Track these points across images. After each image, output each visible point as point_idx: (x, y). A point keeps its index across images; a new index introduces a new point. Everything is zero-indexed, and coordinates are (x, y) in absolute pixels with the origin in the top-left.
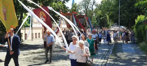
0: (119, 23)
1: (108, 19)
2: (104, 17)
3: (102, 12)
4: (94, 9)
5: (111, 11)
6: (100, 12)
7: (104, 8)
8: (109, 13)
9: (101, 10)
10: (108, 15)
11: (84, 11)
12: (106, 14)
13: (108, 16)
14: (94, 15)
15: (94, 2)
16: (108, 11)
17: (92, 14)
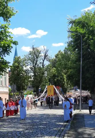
0: (81, 86)
1: (65, 80)
2: (59, 78)
3: (57, 70)
4: (45, 66)
5: (70, 69)
6: (54, 70)
7: (60, 64)
8: (67, 72)
9: (55, 67)
10: (66, 74)
11: (31, 68)
12: (63, 74)
13: (65, 76)
14: (46, 75)
15: (46, 56)
16: (65, 68)
17: (43, 74)
